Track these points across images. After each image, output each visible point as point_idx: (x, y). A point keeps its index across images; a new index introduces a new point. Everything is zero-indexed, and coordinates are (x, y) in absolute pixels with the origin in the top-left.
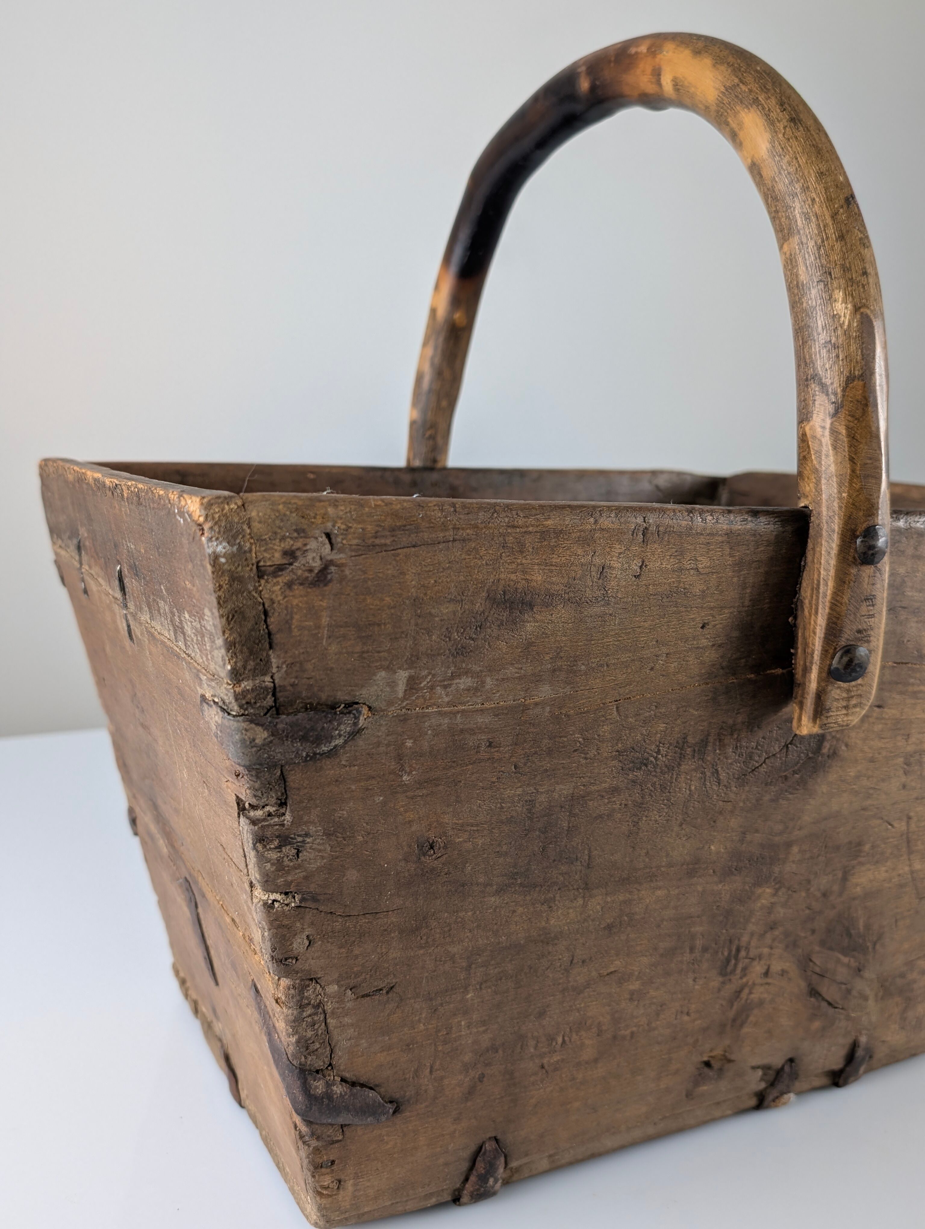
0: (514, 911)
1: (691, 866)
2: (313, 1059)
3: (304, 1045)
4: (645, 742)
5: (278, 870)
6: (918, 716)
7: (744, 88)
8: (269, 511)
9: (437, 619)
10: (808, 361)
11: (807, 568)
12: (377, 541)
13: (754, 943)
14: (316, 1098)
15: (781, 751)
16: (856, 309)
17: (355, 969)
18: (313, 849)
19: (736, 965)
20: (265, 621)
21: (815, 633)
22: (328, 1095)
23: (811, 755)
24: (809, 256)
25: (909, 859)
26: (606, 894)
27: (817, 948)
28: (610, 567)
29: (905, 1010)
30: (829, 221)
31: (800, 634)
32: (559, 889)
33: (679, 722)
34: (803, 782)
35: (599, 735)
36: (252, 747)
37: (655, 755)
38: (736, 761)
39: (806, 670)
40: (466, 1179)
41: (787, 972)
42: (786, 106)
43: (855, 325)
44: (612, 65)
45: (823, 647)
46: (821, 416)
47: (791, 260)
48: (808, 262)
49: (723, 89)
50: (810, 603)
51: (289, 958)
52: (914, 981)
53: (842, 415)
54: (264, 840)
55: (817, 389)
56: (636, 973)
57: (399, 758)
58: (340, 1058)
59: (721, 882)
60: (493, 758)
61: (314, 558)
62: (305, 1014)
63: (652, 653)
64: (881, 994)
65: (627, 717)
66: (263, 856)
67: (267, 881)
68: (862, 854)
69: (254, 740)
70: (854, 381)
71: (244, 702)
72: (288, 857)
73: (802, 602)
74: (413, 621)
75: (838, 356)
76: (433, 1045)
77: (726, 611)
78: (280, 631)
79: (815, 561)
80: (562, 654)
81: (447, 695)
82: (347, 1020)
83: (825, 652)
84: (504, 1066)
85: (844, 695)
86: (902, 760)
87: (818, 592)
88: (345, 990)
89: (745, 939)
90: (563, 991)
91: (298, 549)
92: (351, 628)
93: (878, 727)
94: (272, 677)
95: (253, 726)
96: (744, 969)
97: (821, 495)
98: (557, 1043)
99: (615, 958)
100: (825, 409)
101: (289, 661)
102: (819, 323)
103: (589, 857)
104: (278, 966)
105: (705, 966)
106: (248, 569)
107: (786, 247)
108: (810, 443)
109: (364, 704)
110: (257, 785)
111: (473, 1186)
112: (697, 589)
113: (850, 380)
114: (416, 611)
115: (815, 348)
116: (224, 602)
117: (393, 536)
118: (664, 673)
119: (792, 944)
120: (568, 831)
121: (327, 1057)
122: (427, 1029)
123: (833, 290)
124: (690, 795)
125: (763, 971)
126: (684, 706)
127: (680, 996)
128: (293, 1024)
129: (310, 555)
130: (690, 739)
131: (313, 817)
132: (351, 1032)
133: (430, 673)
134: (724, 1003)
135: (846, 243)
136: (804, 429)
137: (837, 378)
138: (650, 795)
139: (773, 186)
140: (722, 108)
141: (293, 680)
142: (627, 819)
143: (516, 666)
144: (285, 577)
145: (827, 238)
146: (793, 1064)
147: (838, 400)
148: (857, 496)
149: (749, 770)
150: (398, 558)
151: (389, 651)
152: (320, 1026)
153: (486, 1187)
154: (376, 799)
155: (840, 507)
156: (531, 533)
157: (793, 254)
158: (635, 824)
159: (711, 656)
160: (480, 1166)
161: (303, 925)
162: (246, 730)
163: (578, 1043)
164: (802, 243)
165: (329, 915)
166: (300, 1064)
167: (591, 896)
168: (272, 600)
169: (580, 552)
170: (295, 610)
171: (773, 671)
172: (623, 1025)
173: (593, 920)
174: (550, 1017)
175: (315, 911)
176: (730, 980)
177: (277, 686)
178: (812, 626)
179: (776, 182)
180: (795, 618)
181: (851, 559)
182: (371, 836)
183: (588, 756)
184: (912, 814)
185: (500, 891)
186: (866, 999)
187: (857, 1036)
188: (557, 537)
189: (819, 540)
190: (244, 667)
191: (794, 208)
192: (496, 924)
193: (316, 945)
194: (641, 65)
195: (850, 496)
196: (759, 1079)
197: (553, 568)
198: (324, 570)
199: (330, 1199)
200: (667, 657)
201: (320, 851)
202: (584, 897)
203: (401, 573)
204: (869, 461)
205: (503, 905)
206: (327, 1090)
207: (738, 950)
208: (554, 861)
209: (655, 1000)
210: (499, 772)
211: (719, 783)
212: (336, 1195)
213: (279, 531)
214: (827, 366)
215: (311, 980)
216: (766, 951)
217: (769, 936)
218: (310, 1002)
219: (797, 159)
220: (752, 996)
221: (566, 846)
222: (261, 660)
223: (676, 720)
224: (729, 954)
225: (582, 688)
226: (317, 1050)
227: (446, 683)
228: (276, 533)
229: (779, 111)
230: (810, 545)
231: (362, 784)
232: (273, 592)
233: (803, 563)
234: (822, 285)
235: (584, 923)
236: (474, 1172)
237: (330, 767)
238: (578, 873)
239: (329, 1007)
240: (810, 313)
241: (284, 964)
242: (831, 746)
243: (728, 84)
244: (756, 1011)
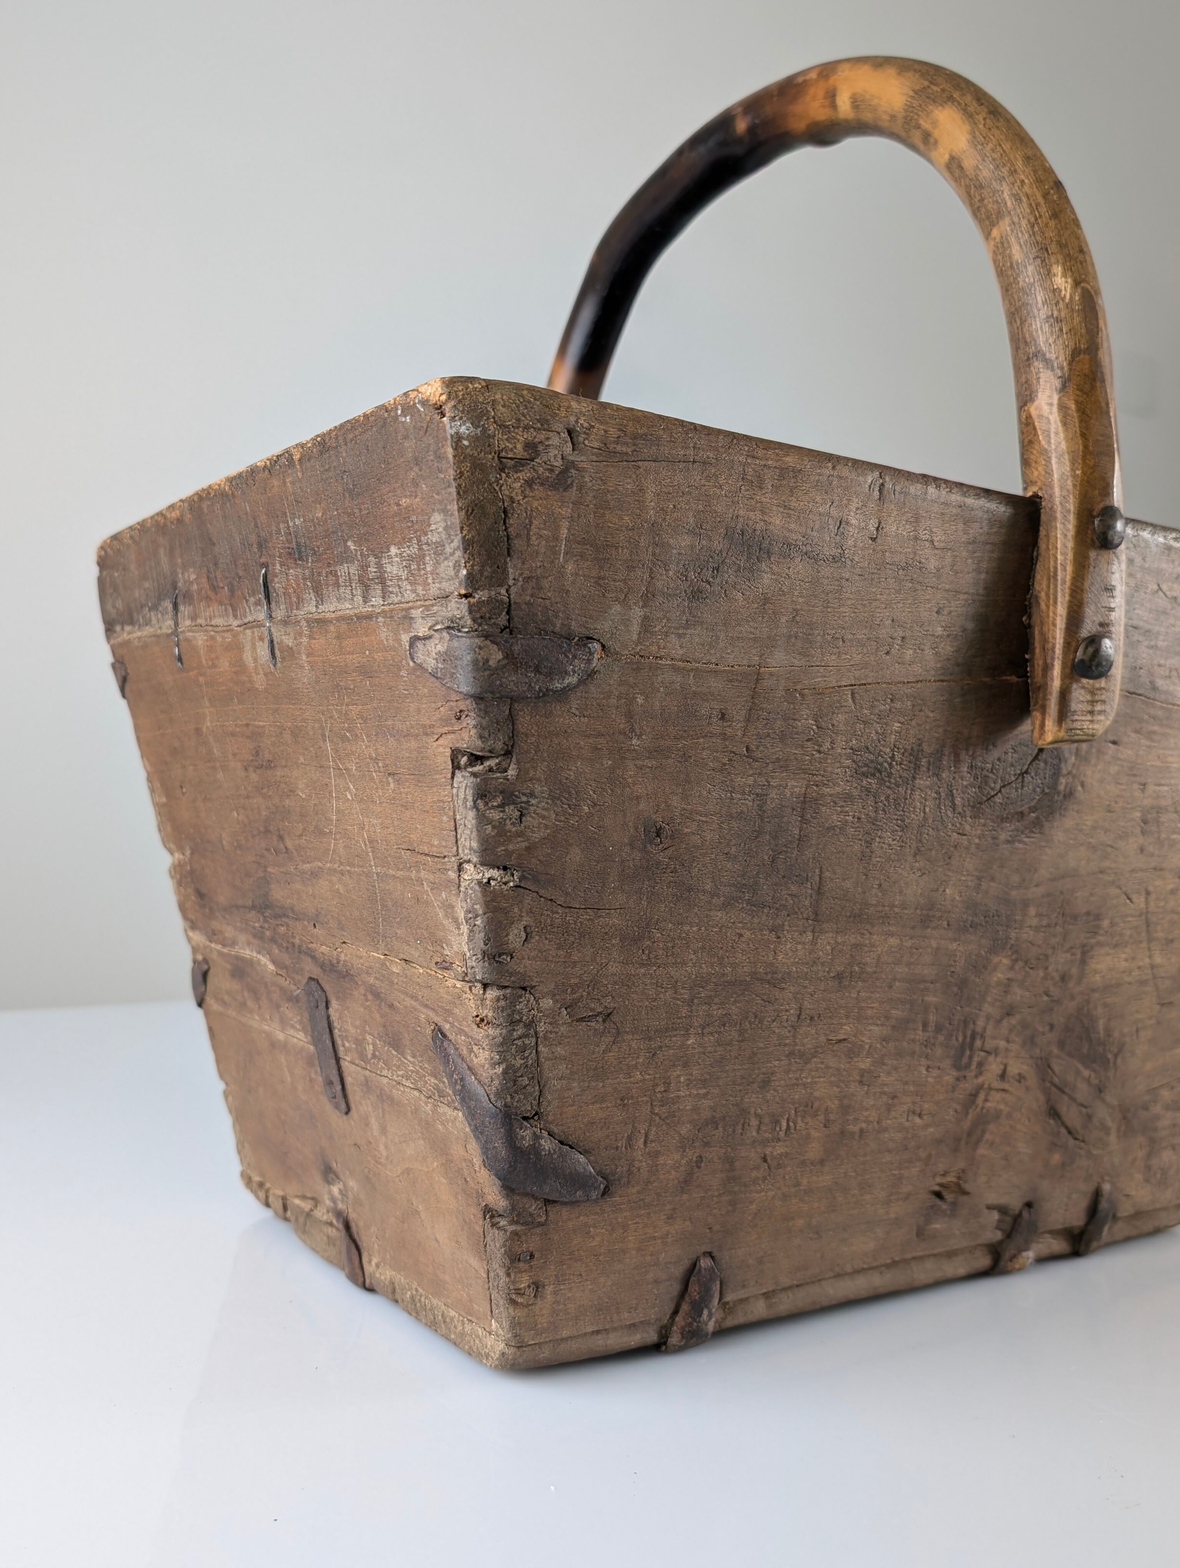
0: (741, 935)
1: (925, 912)
2: (520, 1099)
3: (511, 1077)
4: (879, 742)
5: (499, 835)
6: (1153, 763)
7: (935, 88)
8: (513, 395)
9: (674, 551)
10: (1028, 340)
11: (1041, 559)
12: (619, 448)
13: (990, 1028)
14: (521, 1152)
15: (1017, 779)
16: (1077, 283)
17: (572, 981)
18: (538, 814)
19: (971, 1057)
20: (505, 523)
21: (1054, 625)
22: (535, 1149)
23: (1047, 791)
24: (1023, 234)
25: (1149, 949)
26: (837, 932)
27: (1056, 1051)
28: (847, 523)
29: (1149, 1156)
30: (1041, 200)
31: (1037, 632)
32: (788, 915)
33: (913, 723)
34: (1037, 824)
35: (833, 725)
36: (485, 670)
37: (889, 760)
38: (972, 785)
39: (1047, 668)
40: (676, 1312)
41: (1024, 1078)
42: (983, 101)
43: (1077, 298)
44: (775, 99)
45: (1065, 638)
46: (1048, 393)
47: (1002, 243)
48: (1022, 241)
49: (912, 94)
50: (1048, 595)
51: (503, 954)
52: (1157, 1117)
53: (1070, 390)
54: (486, 796)
55: (1041, 366)
56: (867, 1047)
57: (629, 715)
58: (549, 1102)
59: (955, 940)
60: (725, 734)
61: (555, 456)
62: (515, 1035)
63: (887, 633)
64: (1123, 1128)
65: (862, 708)
66: (484, 815)
67: (486, 849)
68: (1101, 932)
69: (487, 661)
70: (1080, 354)
71: (478, 616)
72: (511, 819)
73: (1037, 597)
74: (650, 549)
75: (1061, 330)
76: (649, 1104)
77: (962, 597)
78: (518, 535)
79: (1050, 547)
80: (798, 618)
81: (681, 647)
82: (560, 1051)
83: (1067, 644)
84: (724, 1150)
85: (1089, 697)
86: (1138, 814)
87: (1056, 579)
88: (560, 1008)
89: (981, 1023)
90: (791, 1054)
91: (541, 442)
92: (588, 547)
93: (1114, 769)
94: (507, 591)
95: (488, 642)
96: (980, 1065)
97: (1052, 476)
98: (780, 1130)
99: (844, 1021)
100: (1051, 385)
101: (527, 573)
102: (1039, 299)
103: (820, 878)
104: (490, 964)
105: (939, 1051)
106: (490, 456)
107: (995, 233)
108: (1036, 424)
109: (598, 641)
110: (484, 723)
111: (684, 1319)
112: (932, 564)
113: (1075, 353)
114: (654, 538)
115: (1036, 325)
116: (464, 492)
117: (634, 445)
118: (900, 660)
119: (1031, 1041)
120: (799, 840)
121: (535, 1100)
122: (644, 1080)
123: (1051, 265)
124: (925, 819)
125: (1000, 1072)
126: (920, 705)
127: (912, 1088)
128: (500, 1049)
129: (553, 452)
130: (925, 747)
131: (539, 774)
132: (562, 1068)
133: (665, 616)
134: (958, 1107)
135: (1060, 221)
136: (1028, 410)
137: (1062, 352)
138: (884, 810)
139: (977, 176)
140: (912, 112)
141: (528, 598)
142: (860, 837)
143: (751, 624)
144: (525, 474)
145: (1041, 216)
146: (1032, 1210)
147: (1064, 374)
148: (1091, 473)
149: (985, 798)
150: (638, 472)
151: (625, 581)
152: (530, 1054)
153: (699, 1322)
154: (605, 762)
155: (1075, 486)
156: (770, 467)
157: (1004, 236)
158: (869, 843)
159: (947, 649)
160: (694, 1289)
161: (521, 910)
162: (480, 648)
163: (804, 1132)
164: (1014, 223)
165: (549, 902)
166: (506, 1105)
167: (821, 932)
168: (511, 498)
169: (818, 499)
170: (534, 514)
171: (1008, 678)
172: (851, 1118)
173: (823, 964)
174: (775, 1090)
175: (535, 894)
176: (965, 1077)
177: (512, 602)
178: (1051, 619)
179: (980, 170)
180: (1030, 617)
181: (1089, 541)
182: (598, 807)
183: (822, 749)
184: (1151, 888)
185: (726, 905)
186: (1107, 1130)
187: (1099, 1183)
188: (795, 477)
189: (1054, 524)
190: (481, 572)
191: (1003, 192)
192: (722, 948)
193: (533, 941)
194: (812, 91)
195: (1084, 473)
196: (995, 1225)
197: (792, 512)
198: (565, 471)
199: (526, 1310)
200: (902, 641)
201: (544, 817)
202: (813, 932)
203: (640, 490)
204: (1101, 438)
205: (730, 925)
206: (535, 1144)
207: (973, 1038)
208: (784, 877)
209: (886, 1089)
210: (731, 752)
211: (954, 810)
212: (532, 1305)
213: (523, 418)
214: (1051, 341)
215: (524, 989)
216: (1002, 1044)
217: (1005, 1023)
218: (522, 1018)
219: (1000, 145)
220: (988, 1104)
221: (797, 860)
222: (498, 567)
223: (911, 720)
224: (964, 1039)
225: (818, 664)
226: (525, 1088)
227: (680, 632)
228: (519, 420)
229: (976, 105)
230: (1042, 532)
231: (592, 741)
232: (514, 489)
233: (1035, 553)
234: (1039, 261)
235: (812, 966)
236: (687, 1298)
237: (560, 713)
238: (808, 898)
239: (542, 1028)
240: (1028, 291)
241: (497, 962)
242: (1067, 783)
243: (917, 87)
244: (992, 1127)
